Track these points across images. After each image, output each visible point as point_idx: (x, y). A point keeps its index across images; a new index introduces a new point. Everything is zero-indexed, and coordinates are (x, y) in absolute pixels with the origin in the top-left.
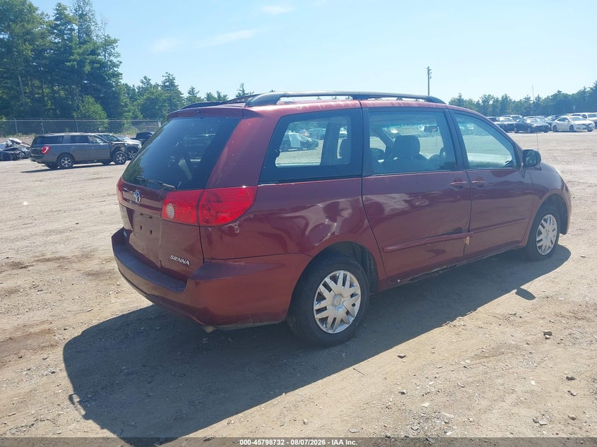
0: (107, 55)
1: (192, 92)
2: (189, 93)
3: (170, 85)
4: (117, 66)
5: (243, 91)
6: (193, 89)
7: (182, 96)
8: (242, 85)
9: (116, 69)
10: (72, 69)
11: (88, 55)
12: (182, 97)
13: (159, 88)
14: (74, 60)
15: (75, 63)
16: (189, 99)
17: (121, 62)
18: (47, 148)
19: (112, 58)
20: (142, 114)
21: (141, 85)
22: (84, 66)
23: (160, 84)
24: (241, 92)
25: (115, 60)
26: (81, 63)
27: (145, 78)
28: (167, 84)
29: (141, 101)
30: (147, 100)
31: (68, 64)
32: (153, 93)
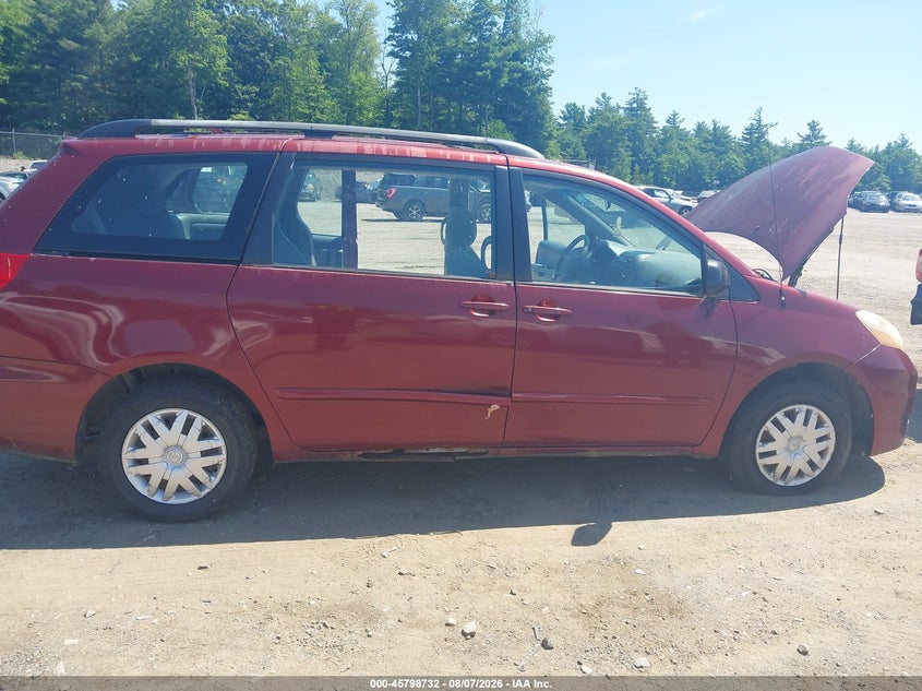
0: (535, 60)
1: (672, 119)
2: (668, 122)
3: (638, 108)
4: (546, 77)
5: (759, 121)
6: (675, 115)
7: (655, 125)
8: (759, 111)
9: (544, 81)
10: (483, 82)
11: (509, 61)
12: (655, 128)
13: (621, 111)
14: (489, 68)
15: (489, 71)
16: (665, 130)
17: (552, 71)
18: (394, 190)
19: (542, 65)
20: (586, 150)
21: (596, 106)
22: (501, 77)
23: (623, 105)
24: (755, 122)
25: (545, 67)
26: (497, 73)
27: (603, 95)
28: (635, 105)
29: (588, 131)
30: (598, 129)
31: (479, 73)
32: (607, 119)
